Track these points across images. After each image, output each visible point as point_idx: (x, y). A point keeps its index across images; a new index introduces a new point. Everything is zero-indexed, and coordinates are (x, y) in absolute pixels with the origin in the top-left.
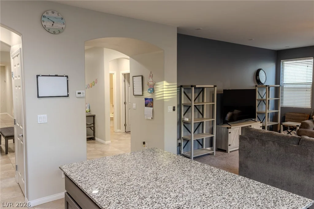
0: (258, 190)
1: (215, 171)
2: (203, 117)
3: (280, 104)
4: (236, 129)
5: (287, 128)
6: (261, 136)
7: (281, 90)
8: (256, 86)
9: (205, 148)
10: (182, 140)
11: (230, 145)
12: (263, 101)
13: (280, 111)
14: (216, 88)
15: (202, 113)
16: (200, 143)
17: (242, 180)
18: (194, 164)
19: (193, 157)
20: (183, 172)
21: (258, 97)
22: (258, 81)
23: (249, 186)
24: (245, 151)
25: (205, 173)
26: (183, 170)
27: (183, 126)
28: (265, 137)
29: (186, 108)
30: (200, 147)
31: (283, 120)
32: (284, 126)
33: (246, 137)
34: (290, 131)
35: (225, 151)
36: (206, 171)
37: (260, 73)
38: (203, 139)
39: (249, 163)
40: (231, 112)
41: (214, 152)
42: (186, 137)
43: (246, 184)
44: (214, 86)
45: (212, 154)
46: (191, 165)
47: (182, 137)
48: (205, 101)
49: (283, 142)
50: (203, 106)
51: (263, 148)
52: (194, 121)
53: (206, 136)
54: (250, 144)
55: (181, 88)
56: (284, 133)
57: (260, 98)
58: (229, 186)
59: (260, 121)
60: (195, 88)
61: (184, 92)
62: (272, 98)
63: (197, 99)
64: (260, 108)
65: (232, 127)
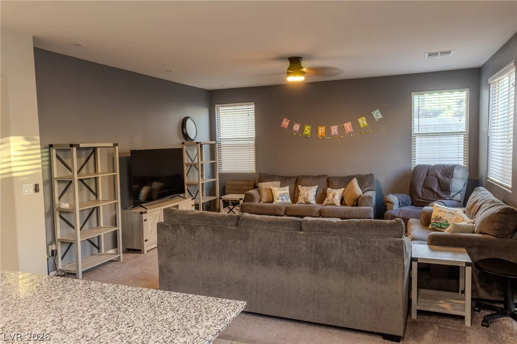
0: (175, 305)
1: (109, 290)
2: (97, 199)
3: (218, 170)
4: (155, 213)
5: (229, 202)
6: (188, 220)
7: (217, 149)
8: (183, 143)
9: (105, 251)
10: (59, 244)
11: (146, 240)
12: (195, 165)
13: (218, 179)
14: (117, 147)
15: (94, 191)
16: (95, 244)
17: (153, 294)
18: (72, 284)
19: (81, 270)
20: (48, 304)
21: (186, 160)
22: (186, 136)
23: (162, 302)
24: (166, 246)
25: (90, 297)
26: (47, 300)
27: (58, 219)
28: (194, 222)
29: (64, 186)
30: (96, 250)
31: (223, 192)
32: (224, 201)
33: (167, 224)
34: (231, 207)
35: (139, 251)
36: (93, 293)
37: (187, 123)
38: (99, 237)
39: (174, 265)
40: (147, 186)
41: (120, 257)
42: (66, 238)
43: (158, 301)
44: (114, 144)
45: (118, 260)
46: (64, 289)
47: (58, 239)
48: (99, 171)
49: (218, 225)
50: (96, 178)
51: (193, 237)
52: (79, 208)
53: (104, 232)
54: (174, 234)
55: (51, 148)
56: (224, 212)
57: (190, 162)
58: (130, 310)
59: (192, 196)
60: (79, 148)
61: (58, 157)
62: (206, 161)
63: (84, 167)
64: (190, 178)
65: (148, 211)
